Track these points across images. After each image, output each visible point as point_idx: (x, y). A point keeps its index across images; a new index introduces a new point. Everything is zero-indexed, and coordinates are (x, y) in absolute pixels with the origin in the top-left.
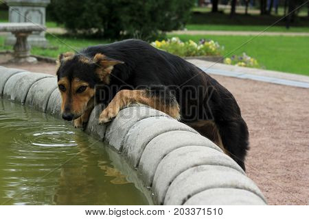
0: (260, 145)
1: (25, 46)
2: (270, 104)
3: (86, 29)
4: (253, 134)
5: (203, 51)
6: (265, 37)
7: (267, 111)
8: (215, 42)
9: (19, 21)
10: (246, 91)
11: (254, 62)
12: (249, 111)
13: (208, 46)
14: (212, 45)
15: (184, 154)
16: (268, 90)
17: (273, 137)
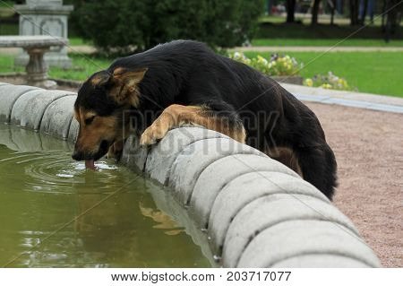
0: (352, 187)
1: (40, 66)
2: (365, 135)
3: (122, 46)
4: (343, 173)
5: (276, 70)
6: (357, 53)
7: (361, 144)
8: (291, 57)
9: (33, 34)
10: (332, 120)
11: (343, 83)
12: (338, 145)
13: (282, 62)
14: (287, 62)
15: (251, 181)
16: (362, 118)
17: (369, 177)
